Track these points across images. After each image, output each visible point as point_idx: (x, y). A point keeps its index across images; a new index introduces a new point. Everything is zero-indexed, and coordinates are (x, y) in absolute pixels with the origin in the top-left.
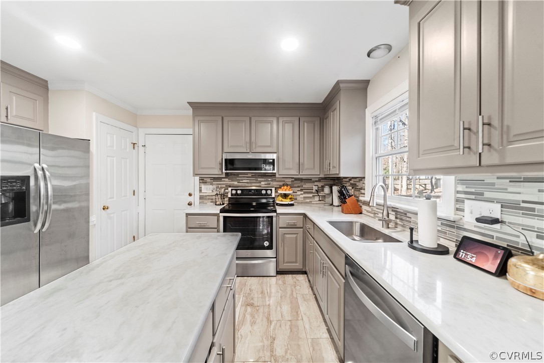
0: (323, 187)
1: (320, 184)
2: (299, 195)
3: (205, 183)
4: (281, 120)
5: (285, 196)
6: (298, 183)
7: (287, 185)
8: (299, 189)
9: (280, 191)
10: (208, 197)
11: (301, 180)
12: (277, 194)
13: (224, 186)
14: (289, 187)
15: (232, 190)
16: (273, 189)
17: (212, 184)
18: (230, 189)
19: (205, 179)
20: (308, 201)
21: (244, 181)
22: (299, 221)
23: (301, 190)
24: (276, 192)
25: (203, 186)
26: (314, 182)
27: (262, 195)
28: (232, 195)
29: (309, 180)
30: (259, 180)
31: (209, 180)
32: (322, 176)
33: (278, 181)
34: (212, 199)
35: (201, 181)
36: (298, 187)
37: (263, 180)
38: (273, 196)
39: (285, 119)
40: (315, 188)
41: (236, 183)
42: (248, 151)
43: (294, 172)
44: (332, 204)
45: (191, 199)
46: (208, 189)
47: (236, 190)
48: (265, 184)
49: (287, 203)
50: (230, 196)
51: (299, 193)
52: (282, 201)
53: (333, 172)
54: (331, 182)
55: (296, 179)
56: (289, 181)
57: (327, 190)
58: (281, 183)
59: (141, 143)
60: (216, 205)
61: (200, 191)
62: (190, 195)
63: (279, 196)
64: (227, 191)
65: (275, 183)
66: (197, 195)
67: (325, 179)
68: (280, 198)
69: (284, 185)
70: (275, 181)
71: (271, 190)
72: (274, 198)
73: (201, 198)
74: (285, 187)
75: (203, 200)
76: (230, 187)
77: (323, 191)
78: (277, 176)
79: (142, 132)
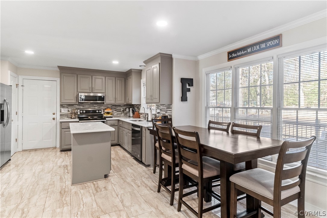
0: (126, 109)
1: (124, 108)
2: (115, 113)
3: (63, 107)
4: (107, 78)
5: (108, 113)
6: (114, 107)
7: (109, 108)
8: (115, 110)
9: (106, 111)
10: (65, 115)
11: (116, 105)
12: (104, 112)
13: (75, 109)
14: (110, 109)
15: (80, 111)
16: (102, 110)
17: (67, 108)
18: (79, 110)
19: (63, 105)
20: (119, 115)
21: (86, 106)
22: (116, 123)
23: (116, 110)
24: (104, 111)
25: (62, 109)
26: (122, 106)
27: (97, 113)
28: (80, 113)
29: (119, 106)
30: (94, 105)
31: (66, 106)
32: (125, 104)
33: (104, 106)
34: (68, 116)
35: (61, 106)
36: (114, 109)
37: (97, 105)
38: (102, 113)
39: (109, 78)
40: (122, 109)
41: (82, 107)
42: (91, 92)
43: (113, 102)
44: (130, 116)
45: (54, 116)
46: (65, 111)
47: (83, 111)
48: (98, 108)
49: (109, 116)
50: (79, 113)
51: (114, 112)
52: (107, 115)
53: (130, 102)
54: (129, 107)
55: (113, 105)
56: (110, 106)
57: (127, 110)
58: (106, 107)
59: (20, 84)
60: (71, 118)
61: (61, 111)
62: (54, 114)
63: (105, 113)
65: (102, 107)
66: (58, 114)
67: (127, 105)
68: (106, 114)
69: (107, 108)
70: (103, 106)
71: (101, 110)
72: (102, 114)
73: (61, 115)
74: (109, 109)
75: (62, 117)
76: (79, 109)
77: (126, 110)
78: (105, 104)
79: (21, 78)
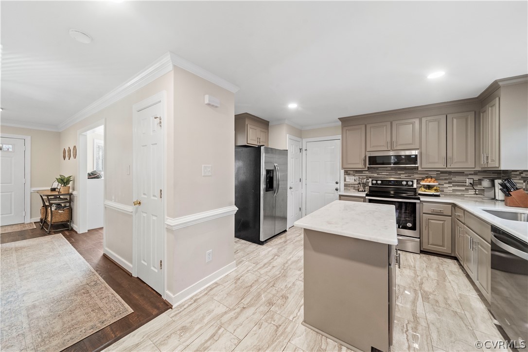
0: (480, 181)
1: (476, 178)
2: (447, 188)
3: (349, 174)
4: (424, 120)
5: (429, 187)
6: (447, 176)
7: (431, 178)
8: (447, 182)
9: (422, 183)
10: (352, 185)
11: (450, 173)
12: (420, 186)
13: (365, 177)
14: (433, 179)
15: (372, 180)
16: (415, 181)
17: (354, 175)
18: (370, 180)
19: (349, 172)
20: (457, 193)
21: (383, 173)
22: (448, 210)
23: (449, 183)
24: (418, 183)
25: (347, 177)
26: (467, 175)
27: (403, 185)
28: (372, 184)
29: (461, 173)
30: (399, 172)
31: (352, 172)
32: (478, 169)
33: (419, 174)
34: (354, 187)
35: (345, 173)
36: (446, 179)
37: (404, 172)
38: (415, 186)
40: (468, 181)
41: (375, 175)
42: (389, 149)
43: (441, 166)
44: (494, 199)
45: (337, 186)
46: (351, 179)
47: (377, 181)
48: (405, 176)
49: (432, 193)
50: (370, 185)
51: (446, 185)
52: (425, 191)
53: (492, 165)
54: (493, 176)
55: (442, 172)
56: (434, 174)
57: (486, 183)
58: (424, 176)
59: (304, 149)
60: (358, 191)
61: (345, 180)
62: (337, 183)
63: (421, 187)
64: (368, 181)
65: (416, 176)
66: (342, 183)
67: (485, 172)
68: (423, 189)
69: (427, 177)
70: (417, 173)
71: (412, 182)
72: (415, 189)
73: (346, 185)
74: (429, 179)
75: (347, 188)
76: (370, 178)
77: (480, 184)
78: (420, 169)
79: (304, 141)
